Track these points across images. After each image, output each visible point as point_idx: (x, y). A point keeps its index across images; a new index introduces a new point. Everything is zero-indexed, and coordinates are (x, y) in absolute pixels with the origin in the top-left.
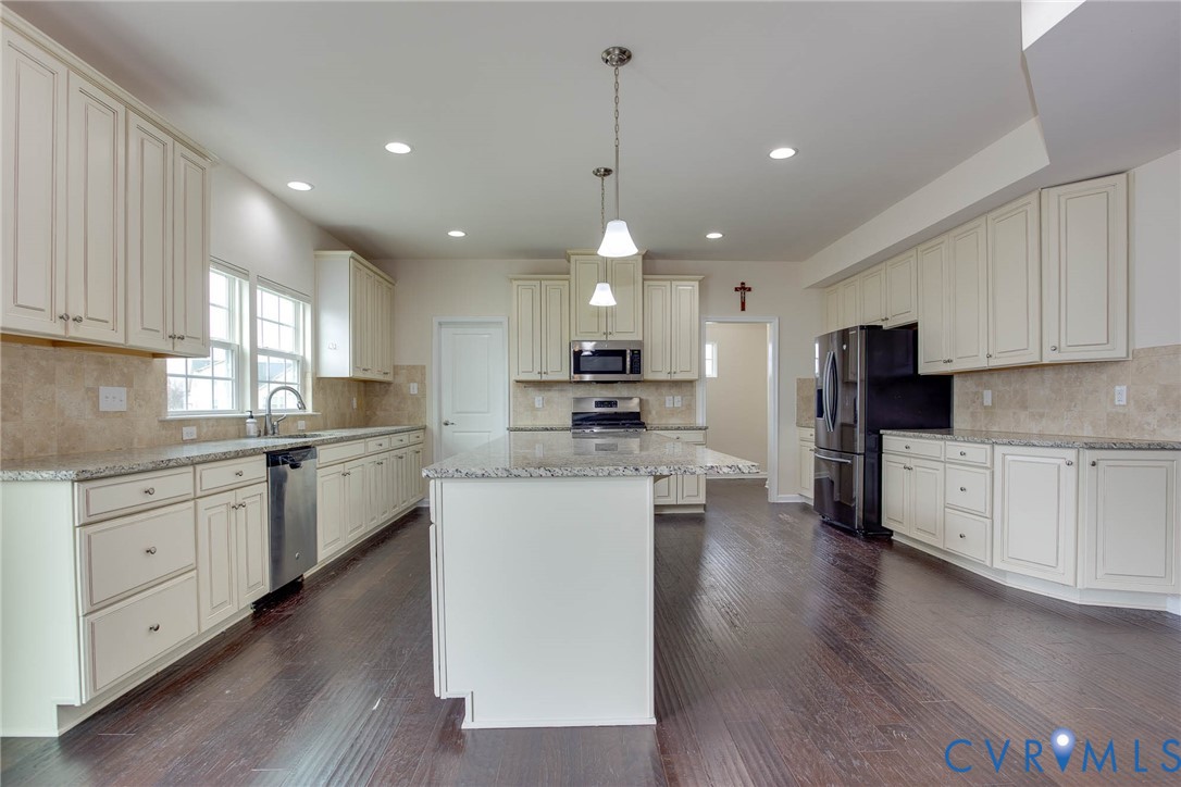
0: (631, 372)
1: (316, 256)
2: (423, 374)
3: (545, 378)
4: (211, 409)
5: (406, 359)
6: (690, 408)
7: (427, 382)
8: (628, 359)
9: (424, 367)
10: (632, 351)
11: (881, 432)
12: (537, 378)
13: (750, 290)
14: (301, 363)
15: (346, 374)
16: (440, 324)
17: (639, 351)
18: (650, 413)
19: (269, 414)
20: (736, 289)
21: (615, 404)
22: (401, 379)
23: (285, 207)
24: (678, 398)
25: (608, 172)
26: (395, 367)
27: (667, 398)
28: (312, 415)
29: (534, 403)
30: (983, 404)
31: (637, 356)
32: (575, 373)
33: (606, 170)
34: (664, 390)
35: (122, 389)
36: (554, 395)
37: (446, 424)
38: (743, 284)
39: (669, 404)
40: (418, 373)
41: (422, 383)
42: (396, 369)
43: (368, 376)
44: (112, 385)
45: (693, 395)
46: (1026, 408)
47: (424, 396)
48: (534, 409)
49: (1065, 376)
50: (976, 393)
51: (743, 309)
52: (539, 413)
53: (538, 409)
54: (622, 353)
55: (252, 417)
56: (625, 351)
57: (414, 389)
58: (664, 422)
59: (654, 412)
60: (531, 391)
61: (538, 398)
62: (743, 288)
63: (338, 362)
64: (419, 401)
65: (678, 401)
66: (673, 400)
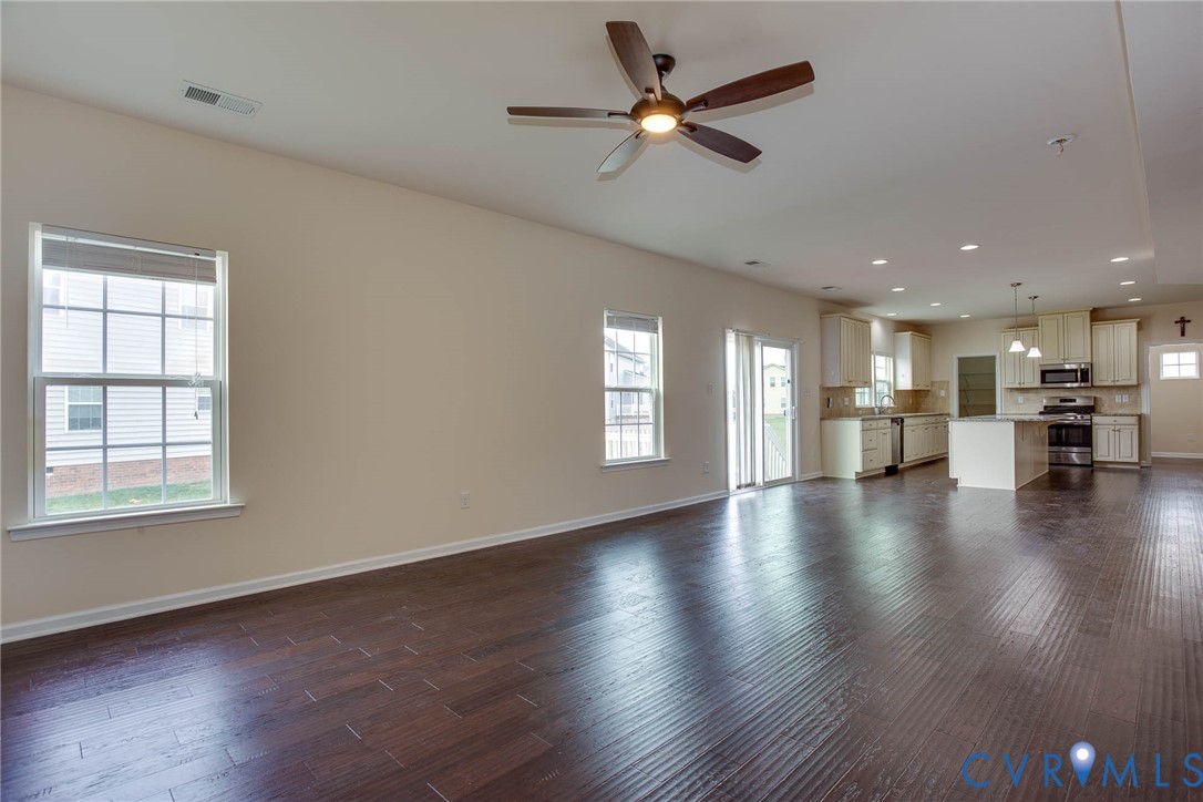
0: (1082, 381)
2: (948, 385)
3: (1022, 386)
5: (937, 378)
6: (1137, 403)
7: (950, 389)
8: (1079, 374)
9: (948, 382)
10: (1083, 369)
12: (1018, 386)
13: (1189, 321)
14: (889, 384)
15: (909, 387)
17: (1088, 369)
18: (1103, 406)
20: (1176, 323)
21: (1075, 401)
22: (935, 389)
23: (884, 320)
24: (1125, 396)
27: (1117, 397)
31: (1086, 372)
32: (1043, 383)
34: (1114, 391)
36: (1031, 396)
38: (1183, 319)
40: (944, 385)
41: (947, 391)
42: (933, 383)
43: (919, 388)
45: (1138, 395)
47: (947, 397)
48: (1019, 403)
51: (1182, 335)
56: (1076, 370)
57: (943, 393)
58: (1115, 411)
59: (1106, 405)
60: (1016, 394)
61: (1020, 398)
62: (1184, 321)
63: (905, 383)
64: (945, 399)
65: (1126, 399)
66: (1121, 398)
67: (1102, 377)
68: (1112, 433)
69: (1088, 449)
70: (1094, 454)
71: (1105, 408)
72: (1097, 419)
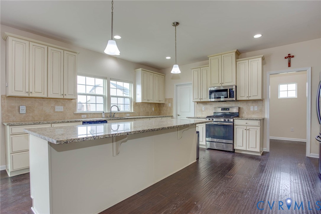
0: (230, 97)
1: (135, 71)
2: (172, 101)
3: (202, 100)
4: (95, 111)
5: (168, 97)
6: (262, 111)
7: (173, 103)
8: (228, 93)
9: (172, 99)
10: (230, 89)
13: (293, 57)
14: (131, 99)
15: (141, 101)
16: (177, 86)
17: (233, 89)
18: (244, 113)
19: (111, 112)
20: (285, 58)
21: (229, 109)
22: (167, 102)
26: (166, 99)
27: (251, 107)
28: (133, 112)
29: (202, 109)
32: (210, 99)
34: (250, 104)
35: (61, 107)
36: (208, 106)
37: (179, 115)
38: (289, 55)
39: (252, 109)
40: (171, 100)
42: (166, 100)
43: (150, 102)
44: (59, 106)
45: (263, 106)
47: (172, 107)
48: (202, 111)
51: (289, 66)
52: (204, 112)
54: (226, 90)
55: (104, 113)
56: (227, 89)
57: (170, 105)
58: (249, 116)
59: (245, 112)
60: (201, 105)
61: (203, 107)
62: (290, 57)
64: (171, 108)
65: (256, 108)
66: (254, 108)
67: (242, 95)
68: (245, 131)
69: (231, 142)
70: (235, 145)
71: (245, 115)
72: (237, 122)
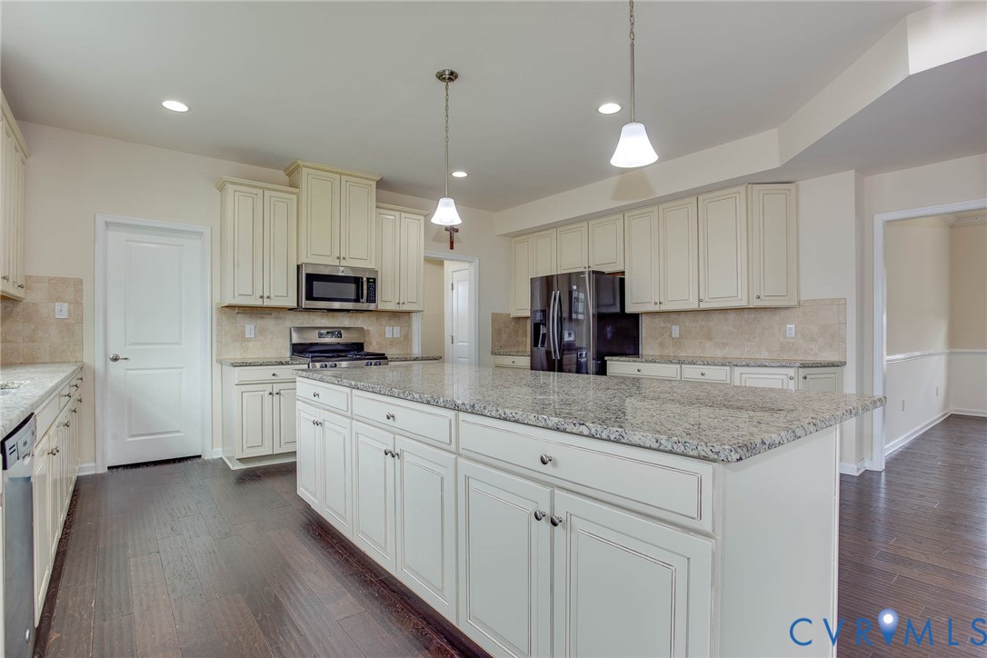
0: (367, 301)
3: (267, 303)
7: (85, 302)
8: (365, 287)
9: (81, 281)
10: (368, 279)
11: (606, 358)
12: (258, 303)
16: (107, 224)
17: (374, 279)
21: (341, 334)
22: (38, 297)
24: (397, 329)
25: (453, 76)
26: (27, 279)
27: (387, 328)
29: (243, 332)
30: (671, 335)
31: (372, 283)
32: (307, 299)
33: (452, 73)
34: (384, 321)
36: (269, 323)
37: (115, 359)
39: (388, 335)
41: (77, 303)
42: (28, 282)
46: (711, 339)
47: (80, 320)
48: (244, 339)
49: (746, 317)
50: (663, 328)
51: (452, 248)
52: (250, 345)
53: (248, 340)
54: (357, 281)
57: (62, 311)
59: (375, 342)
60: (241, 319)
61: (249, 327)
62: (452, 229)
64: (71, 328)
65: (397, 332)
66: (392, 330)
67: (386, 300)
